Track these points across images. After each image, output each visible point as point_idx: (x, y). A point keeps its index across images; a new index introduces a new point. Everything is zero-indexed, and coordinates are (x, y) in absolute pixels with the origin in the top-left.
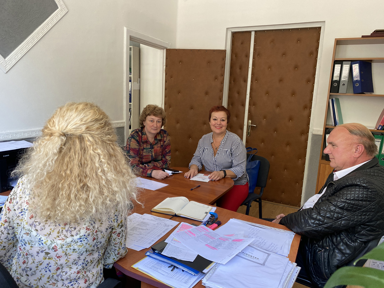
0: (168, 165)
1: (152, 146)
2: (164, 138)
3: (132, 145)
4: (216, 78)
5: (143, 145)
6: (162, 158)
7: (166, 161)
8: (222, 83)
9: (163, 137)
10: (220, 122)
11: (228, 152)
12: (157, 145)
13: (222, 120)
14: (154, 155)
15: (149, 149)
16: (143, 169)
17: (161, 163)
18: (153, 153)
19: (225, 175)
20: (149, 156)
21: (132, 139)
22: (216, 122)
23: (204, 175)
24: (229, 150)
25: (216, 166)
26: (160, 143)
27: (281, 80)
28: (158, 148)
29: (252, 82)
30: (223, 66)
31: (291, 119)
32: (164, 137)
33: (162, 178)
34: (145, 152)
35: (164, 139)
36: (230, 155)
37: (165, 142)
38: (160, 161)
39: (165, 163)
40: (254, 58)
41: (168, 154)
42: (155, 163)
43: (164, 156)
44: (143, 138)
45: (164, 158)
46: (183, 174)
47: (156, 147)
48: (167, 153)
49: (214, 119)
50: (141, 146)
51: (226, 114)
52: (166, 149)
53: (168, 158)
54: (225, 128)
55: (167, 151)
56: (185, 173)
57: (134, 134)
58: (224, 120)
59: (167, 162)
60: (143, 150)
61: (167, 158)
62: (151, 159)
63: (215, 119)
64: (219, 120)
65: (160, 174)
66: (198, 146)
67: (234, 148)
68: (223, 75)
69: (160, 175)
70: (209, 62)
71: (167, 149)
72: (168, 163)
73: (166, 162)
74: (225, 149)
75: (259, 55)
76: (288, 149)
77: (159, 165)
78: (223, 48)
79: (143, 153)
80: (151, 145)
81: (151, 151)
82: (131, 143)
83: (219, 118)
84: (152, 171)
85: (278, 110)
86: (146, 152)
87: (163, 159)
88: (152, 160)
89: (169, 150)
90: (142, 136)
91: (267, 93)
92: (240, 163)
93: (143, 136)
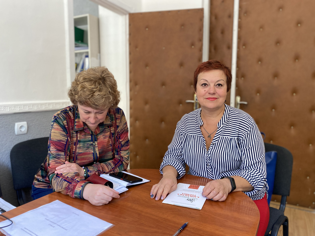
0: (124, 167)
1: (93, 137)
2: (116, 121)
3: (54, 134)
4: (193, 44)
5: (77, 135)
6: (114, 155)
7: (120, 160)
8: (201, 50)
9: (114, 118)
10: (215, 89)
11: (233, 141)
12: (103, 134)
13: (218, 84)
14: (98, 153)
15: (89, 141)
16: (68, 182)
17: (112, 164)
18: (97, 149)
19: (234, 187)
20: (89, 154)
21: (55, 124)
22: (207, 89)
23: (190, 187)
24: (236, 138)
25: (212, 168)
26: (110, 129)
27: (278, 42)
28: (105, 139)
29: (238, 47)
30: (201, 29)
31: (295, 91)
32: (117, 119)
33: (104, 202)
34: (80, 148)
35: (116, 123)
36: (236, 147)
37: (118, 127)
38: (110, 161)
39: (118, 165)
40: (240, 17)
41: (124, 148)
42: (99, 165)
43: (118, 152)
44: (76, 124)
45: (118, 154)
46: (148, 187)
47: (101, 137)
48: (122, 146)
49: (202, 85)
50: (71, 137)
51: (224, 74)
52: (120, 138)
53: (124, 154)
54: (224, 101)
55: (123, 143)
56: (154, 186)
57: (58, 115)
58: (222, 85)
59: (122, 162)
60: (75, 144)
61: (122, 154)
62: (92, 159)
63: (205, 84)
64: (212, 85)
65: (98, 194)
66: (176, 132)
67: (243, 134)
68: (201, 40)
69: (99, 196)
70: (183, 25)
71: (122, 138)
72: (124, 163)
73: (120, 163)
74: (227, 137)
75: (246, 12)
76: (293, 131)
77: (107, 169)
78: (199, 6)
79: (76, 150)
80: (91, 135)
81: (92, 145)
82: (53, 131)
83: (212, 82)
84: (83, 187)
85: (276, 82)
86: (83, 147)
87: (116, 156)
88: (94, 161)
89: (126, 141)
90: (74, 120)
91: (260, 60)
92: (256, 163)
93: (76, 120)
